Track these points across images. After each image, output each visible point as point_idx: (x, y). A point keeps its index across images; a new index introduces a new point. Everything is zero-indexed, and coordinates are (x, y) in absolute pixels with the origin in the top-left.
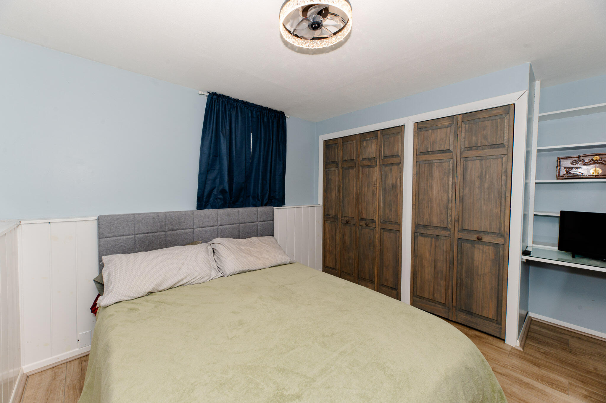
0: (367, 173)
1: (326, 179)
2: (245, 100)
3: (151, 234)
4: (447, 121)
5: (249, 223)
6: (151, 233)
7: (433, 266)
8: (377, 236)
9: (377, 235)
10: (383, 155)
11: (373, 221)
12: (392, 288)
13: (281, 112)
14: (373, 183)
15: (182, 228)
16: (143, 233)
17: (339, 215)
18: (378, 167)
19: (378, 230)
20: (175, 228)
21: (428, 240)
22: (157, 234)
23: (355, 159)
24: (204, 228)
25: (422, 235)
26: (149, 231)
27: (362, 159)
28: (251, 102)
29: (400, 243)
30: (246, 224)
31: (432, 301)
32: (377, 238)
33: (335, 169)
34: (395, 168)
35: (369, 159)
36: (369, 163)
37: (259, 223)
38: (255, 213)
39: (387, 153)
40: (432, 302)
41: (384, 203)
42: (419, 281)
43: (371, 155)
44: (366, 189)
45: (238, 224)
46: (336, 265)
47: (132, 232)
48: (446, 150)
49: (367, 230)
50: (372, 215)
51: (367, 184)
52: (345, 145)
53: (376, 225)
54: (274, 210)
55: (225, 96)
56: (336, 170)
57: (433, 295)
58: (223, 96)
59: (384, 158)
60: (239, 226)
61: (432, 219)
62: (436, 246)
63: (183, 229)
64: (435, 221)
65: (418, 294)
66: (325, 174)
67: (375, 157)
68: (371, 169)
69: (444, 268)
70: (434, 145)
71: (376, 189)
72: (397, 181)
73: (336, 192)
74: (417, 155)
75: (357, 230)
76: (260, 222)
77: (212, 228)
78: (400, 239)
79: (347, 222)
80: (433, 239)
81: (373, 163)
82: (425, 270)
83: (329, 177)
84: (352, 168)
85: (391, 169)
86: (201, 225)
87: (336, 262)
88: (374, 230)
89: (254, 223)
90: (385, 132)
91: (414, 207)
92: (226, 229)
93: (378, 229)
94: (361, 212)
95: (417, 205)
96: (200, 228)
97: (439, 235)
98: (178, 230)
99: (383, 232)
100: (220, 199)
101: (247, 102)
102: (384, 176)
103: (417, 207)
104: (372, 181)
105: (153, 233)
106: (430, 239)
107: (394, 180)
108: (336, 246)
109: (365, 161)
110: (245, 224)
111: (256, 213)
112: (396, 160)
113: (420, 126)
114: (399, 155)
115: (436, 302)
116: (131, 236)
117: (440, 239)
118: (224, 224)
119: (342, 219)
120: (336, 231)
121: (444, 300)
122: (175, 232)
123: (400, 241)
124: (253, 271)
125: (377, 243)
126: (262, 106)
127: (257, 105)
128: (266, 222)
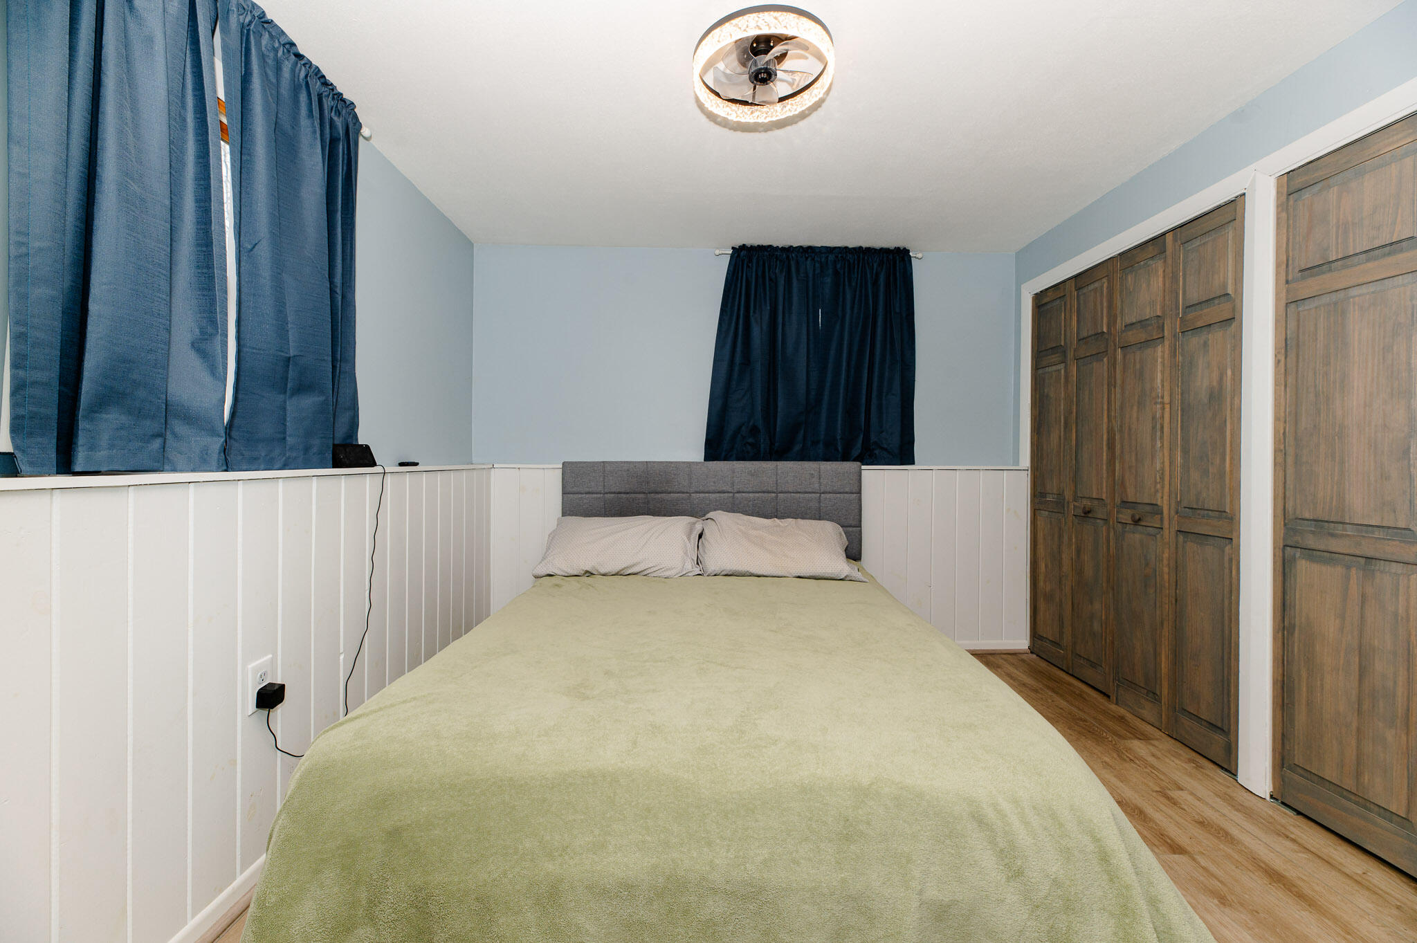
0: (1138, 366)
1: (1038, 396)
2: (805, 242)
3: (624, 496)
4: (1400, 136)
5: (799, 494)
6: (624, 493)
7: (1355, 667)
8: (1166, 555)
9: (1167, 551)
10: (1183, 304)
11: (1156, 510)
12: (1212, 726)
13: (898, 249)
14: (1154, 395)
15: (670, 490)
16: (614, 493)
17: (1068, 495)
18: (1167, 343)
19: (1167, 537)
20: (659, 490)
21: (1332, 574)
22: (633, 496)
23: (1105, 330)
24: (707, 495)
25: (1311, 554)
26: (623, 490)
27: (1125, 326)
28: (819, 245)
29: (1234, 581)
30: (793, 494)
31: (1353, 797)
32: (1165, 562)
33: (1058, 367)
34: (1216, 337)
35: (1142, 323)
36: (1143, 336)
37: (822, 495)
38: (812, 474)
39: (1194, 296)
40: (1356, 803)
41: (1185, 452)
42: (1301, 718)
43: (1148, 310)
44: (1135, 415)
45: (774, 493)
46: (1061, 633)
47: (600, 489)
48: (1401, 241)
49: (1137, 536)
50: (1153, 490)
51: (1136, 397)
52: (1082, 297)
53: (1162, 520)
54: (863, 472)
55: (765, 246)
56: (1061, 369)
57: (1358, 775)
58: (761, 248)
59: (1184, 313)
60: (777, 497)
61: (1347, 496)
62: (1364, 598)
63: (673, 493)
64: (1360, 506)
65: (1299, 760)
66: (1035, 384)
67: (1159, 314)
68: (1149, 351)
69: (1401, 679)
70: (1351, 235)
71: (1163, 409)
72: (1225, 378)
73: (1060, 432)
74: (1287, 282)
75: (1112, 534)
76: (823, 493)
77: (722, 495)
78: (1233, 567)
79: (1087, 512)
80: (1353, 571)
81: (1154, 334)
82: (1322, 680)
83: (1046, 390)
84: (1098, 356)
85: (1205, 344)
86: (701, 488)
87: (1062, 626)
88: (1158, 536)
89: (810, 495)
90: (1187, 230)
91: (1280, 460)
92: (749, 501)
93: (1168, 534)
94: (1123, 484)
95: (1291, 451)
96: (700, 493)
97: (1377, 555)
98: (665, 493)
99: (1185, 542)
100: (750, 444)
101: (810, 247)
102: (1182, 371)
103: (1290, 460)
104: (1152, 389)
105: (628, 493)
106: (1339, 570)
107: (1215, 375)
108: (1060, 581)
109: (1130, 333)
110: (789, 495)
111: (816, 474)
112: (1220, 312)
113: (1299, 181)
114: (1228, 294)
115: (1372, 806)
116: (599, 496)
117: (1382, 572)
118: (745, 490)
119: (1076, 504)
120: (1060, 537)
121: (1404, 802)
122: (659, 496)
123: (1234, 572)
124: (759, 576)
125: (1166, 577)
126: (846, 248)
127: (835, 248)
128: (838, 495)
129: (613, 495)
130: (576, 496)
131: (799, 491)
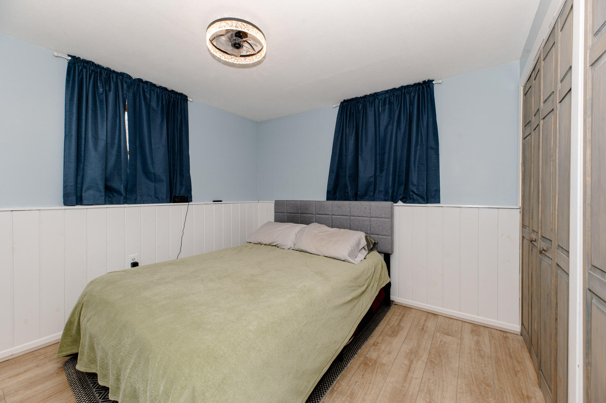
0: (546, 133)
5: (359, 217)
6: (292, 213)
8: (553, 282)
10: (560, 79)
13: (424, 82)
14: (551, 154)
16: (289, 213)
19: (553, 267)
20: (304, 212)
24: (321, 215)
27: (544, 103)
30: (356, 217)
33: (529, 136)
35: (548, 99)
37: (371, 218)
38: (366, 208)
45: (348, 216)
47: (285, 211)
51: (545, 157)
52: (535, 84)
54: (395, 207)
55: (354, 98)
58: (352, 100)
60: (350, 218)
63: (309, 214)
66: (523, 149)
67: (553, 90)
73: (529, 182)
81: (551, 107)
83: (526, 153)
87: (529, 321)
89: (365, 218)
92: (338, 219)
93: (554, 264)
98: (306, 214)
101: (375, 93)
104: (550, 150)
109: (545, 107)
116: (284, 214)
118: (336, 214)
122: (304, 215)
126: (395, 89)
127: (388, 90)
128: (379, 219)
129: (289, 214)
130: (278, 213)
131: (359, 215)
